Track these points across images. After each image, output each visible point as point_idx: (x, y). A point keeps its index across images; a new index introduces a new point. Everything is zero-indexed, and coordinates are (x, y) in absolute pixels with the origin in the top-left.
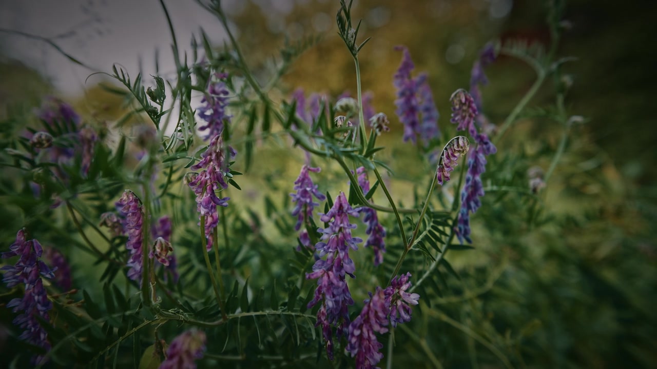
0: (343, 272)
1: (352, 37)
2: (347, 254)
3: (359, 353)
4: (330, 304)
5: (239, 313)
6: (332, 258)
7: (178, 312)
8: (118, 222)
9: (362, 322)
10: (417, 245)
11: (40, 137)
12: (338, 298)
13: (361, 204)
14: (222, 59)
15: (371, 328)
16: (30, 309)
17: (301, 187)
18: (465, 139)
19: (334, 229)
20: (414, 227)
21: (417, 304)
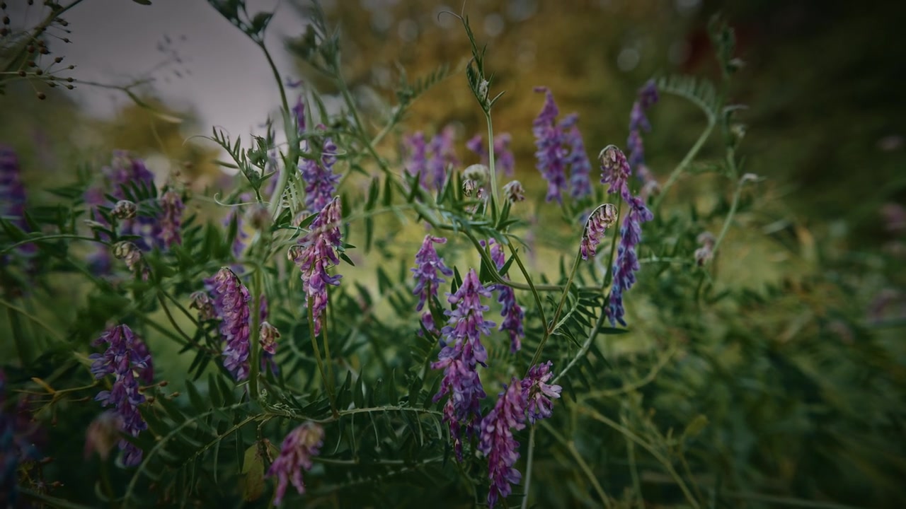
0: (474, 360)
1: (484, 90)
2: (478, 341)
3: (491, 453)
4: (458, 396)
5: (352, 409)
6: (460, 343)
7: (284, 408)
8: (210, 303)
9: (497, 417)
10: (559, 329)
11: (123, 206)
12: (467, 390)
13: (494, 281)
14: (337, 125)
15: (506, 424)
16: (121, 403)
17: (424, 261)
18: (614, 207)
19: (463, 311)
20: (556, 308)
21: (559, 398)
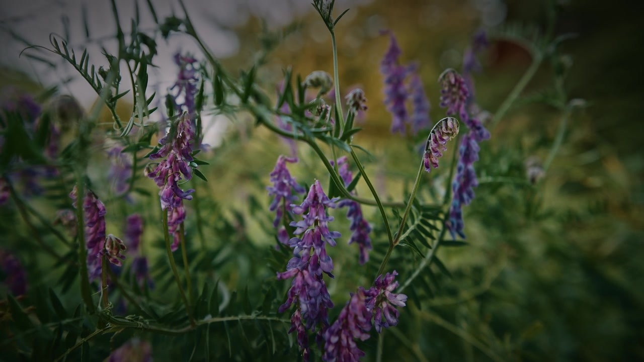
0: (320, 271)
1: (328, 8)
2: (323, 251)
4: (305, 307)
5: (209, 319)
6: (307, 254)
7: (137, 319)
9: (341, 328)
10: (404, 240)
12: (314, 300)
13: (342, 196)
15: (350, 334)
17: (278, 179)
18: (454, 121)
19: (308, 222)
21: (405, 307)
